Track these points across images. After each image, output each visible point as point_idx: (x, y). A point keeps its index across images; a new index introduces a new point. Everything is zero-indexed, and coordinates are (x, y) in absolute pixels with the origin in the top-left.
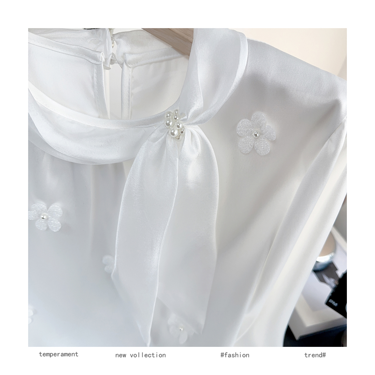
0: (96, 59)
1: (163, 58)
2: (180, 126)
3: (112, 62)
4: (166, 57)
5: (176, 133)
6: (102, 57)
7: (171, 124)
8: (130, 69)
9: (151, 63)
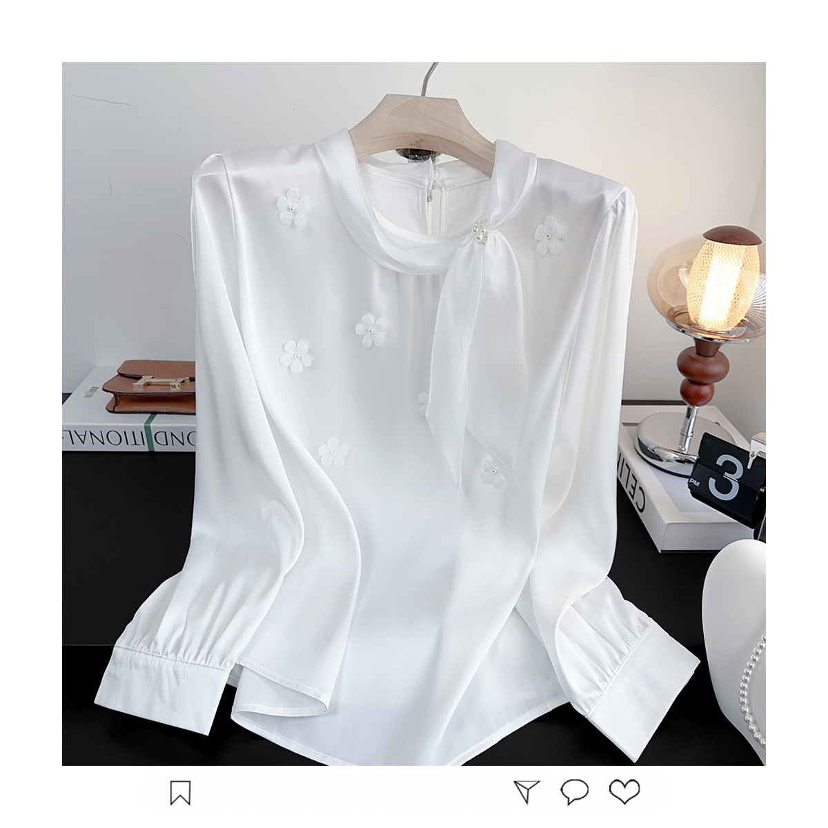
0: (422, 184)
1: (475, 181)
2: (485, 231)
3: (434, 187)
4: (477, 181)
5: (481, 237)
6: (426, 182)
7: (477, 230)
8: (448, 192)
9: (464, 186)
